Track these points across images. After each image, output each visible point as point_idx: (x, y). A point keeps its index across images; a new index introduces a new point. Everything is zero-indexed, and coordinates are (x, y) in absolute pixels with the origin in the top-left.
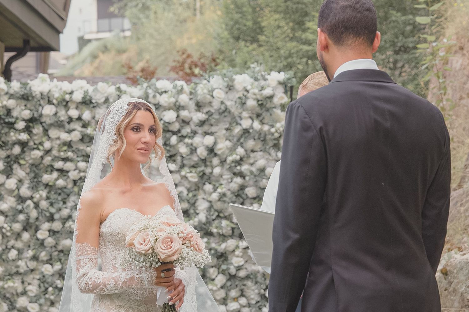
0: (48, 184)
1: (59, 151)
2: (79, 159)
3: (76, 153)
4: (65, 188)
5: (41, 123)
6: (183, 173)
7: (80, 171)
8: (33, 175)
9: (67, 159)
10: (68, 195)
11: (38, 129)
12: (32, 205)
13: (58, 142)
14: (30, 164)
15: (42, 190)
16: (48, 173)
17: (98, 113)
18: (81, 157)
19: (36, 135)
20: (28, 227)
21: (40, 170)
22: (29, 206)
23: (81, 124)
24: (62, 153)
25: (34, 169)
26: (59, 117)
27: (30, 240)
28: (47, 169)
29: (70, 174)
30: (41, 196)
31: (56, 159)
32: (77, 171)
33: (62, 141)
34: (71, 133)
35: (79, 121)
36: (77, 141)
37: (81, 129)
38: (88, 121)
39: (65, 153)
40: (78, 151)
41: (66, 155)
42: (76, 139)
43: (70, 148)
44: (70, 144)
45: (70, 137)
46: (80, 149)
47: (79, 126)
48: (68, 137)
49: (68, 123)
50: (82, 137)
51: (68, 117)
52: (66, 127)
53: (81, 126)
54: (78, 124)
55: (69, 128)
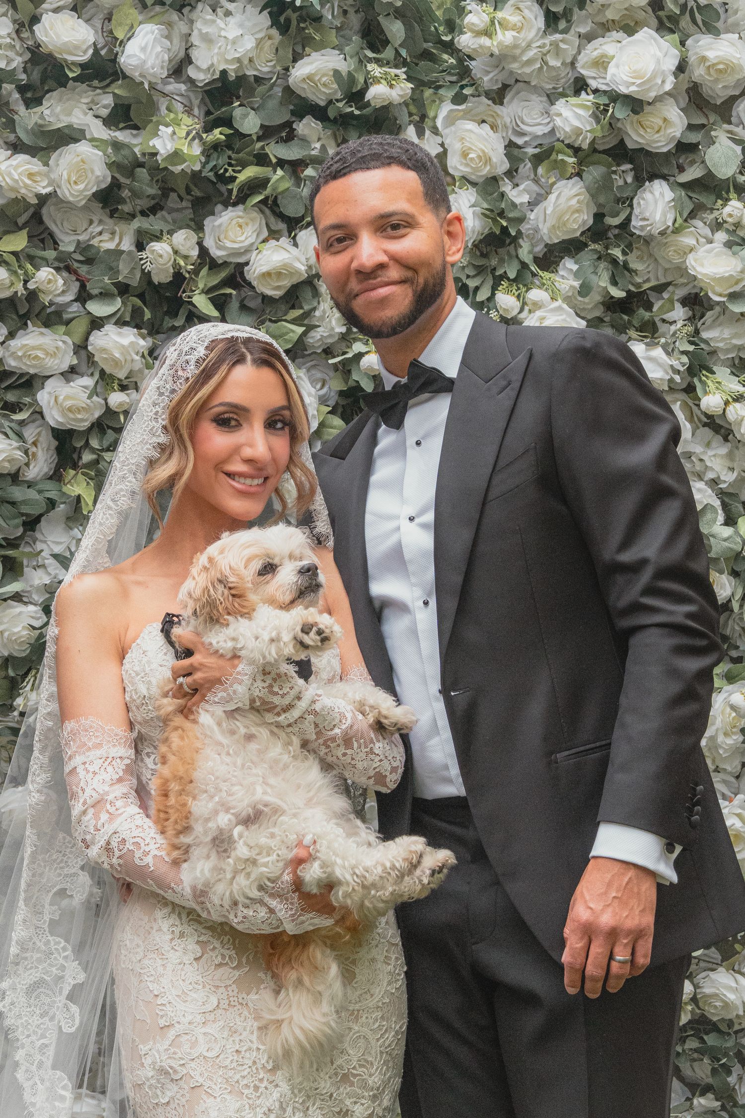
2: (98, 309)
3: (75, 273)
4: (15, 477)
6: (711, 401)
7: (106, 380)
9: (24, 309)
10: (32, 524)
17: (208, 40)
18: (105, 296)
23: (106, 104)
29: (43, 397)
32: (88, 381)
34: (54, 156)
35: (96, 83)
36: (83, 202)
37: (110, 132)
38: (150, 83)
39: (19, 271)
40: (89, 261)
41: (26, 282)
42: (81, 187)
43: (42, 241)
44: (37, 218)
45: (47, 175)
46: (98, 248)
47: (97, 117)
48: (31, 175)
49: (29, 95)
50: (113, 177)
51: (28, 56)
52: (16, 117)
53: (105, 112)
54: (92, 101)
55: (41, 126)
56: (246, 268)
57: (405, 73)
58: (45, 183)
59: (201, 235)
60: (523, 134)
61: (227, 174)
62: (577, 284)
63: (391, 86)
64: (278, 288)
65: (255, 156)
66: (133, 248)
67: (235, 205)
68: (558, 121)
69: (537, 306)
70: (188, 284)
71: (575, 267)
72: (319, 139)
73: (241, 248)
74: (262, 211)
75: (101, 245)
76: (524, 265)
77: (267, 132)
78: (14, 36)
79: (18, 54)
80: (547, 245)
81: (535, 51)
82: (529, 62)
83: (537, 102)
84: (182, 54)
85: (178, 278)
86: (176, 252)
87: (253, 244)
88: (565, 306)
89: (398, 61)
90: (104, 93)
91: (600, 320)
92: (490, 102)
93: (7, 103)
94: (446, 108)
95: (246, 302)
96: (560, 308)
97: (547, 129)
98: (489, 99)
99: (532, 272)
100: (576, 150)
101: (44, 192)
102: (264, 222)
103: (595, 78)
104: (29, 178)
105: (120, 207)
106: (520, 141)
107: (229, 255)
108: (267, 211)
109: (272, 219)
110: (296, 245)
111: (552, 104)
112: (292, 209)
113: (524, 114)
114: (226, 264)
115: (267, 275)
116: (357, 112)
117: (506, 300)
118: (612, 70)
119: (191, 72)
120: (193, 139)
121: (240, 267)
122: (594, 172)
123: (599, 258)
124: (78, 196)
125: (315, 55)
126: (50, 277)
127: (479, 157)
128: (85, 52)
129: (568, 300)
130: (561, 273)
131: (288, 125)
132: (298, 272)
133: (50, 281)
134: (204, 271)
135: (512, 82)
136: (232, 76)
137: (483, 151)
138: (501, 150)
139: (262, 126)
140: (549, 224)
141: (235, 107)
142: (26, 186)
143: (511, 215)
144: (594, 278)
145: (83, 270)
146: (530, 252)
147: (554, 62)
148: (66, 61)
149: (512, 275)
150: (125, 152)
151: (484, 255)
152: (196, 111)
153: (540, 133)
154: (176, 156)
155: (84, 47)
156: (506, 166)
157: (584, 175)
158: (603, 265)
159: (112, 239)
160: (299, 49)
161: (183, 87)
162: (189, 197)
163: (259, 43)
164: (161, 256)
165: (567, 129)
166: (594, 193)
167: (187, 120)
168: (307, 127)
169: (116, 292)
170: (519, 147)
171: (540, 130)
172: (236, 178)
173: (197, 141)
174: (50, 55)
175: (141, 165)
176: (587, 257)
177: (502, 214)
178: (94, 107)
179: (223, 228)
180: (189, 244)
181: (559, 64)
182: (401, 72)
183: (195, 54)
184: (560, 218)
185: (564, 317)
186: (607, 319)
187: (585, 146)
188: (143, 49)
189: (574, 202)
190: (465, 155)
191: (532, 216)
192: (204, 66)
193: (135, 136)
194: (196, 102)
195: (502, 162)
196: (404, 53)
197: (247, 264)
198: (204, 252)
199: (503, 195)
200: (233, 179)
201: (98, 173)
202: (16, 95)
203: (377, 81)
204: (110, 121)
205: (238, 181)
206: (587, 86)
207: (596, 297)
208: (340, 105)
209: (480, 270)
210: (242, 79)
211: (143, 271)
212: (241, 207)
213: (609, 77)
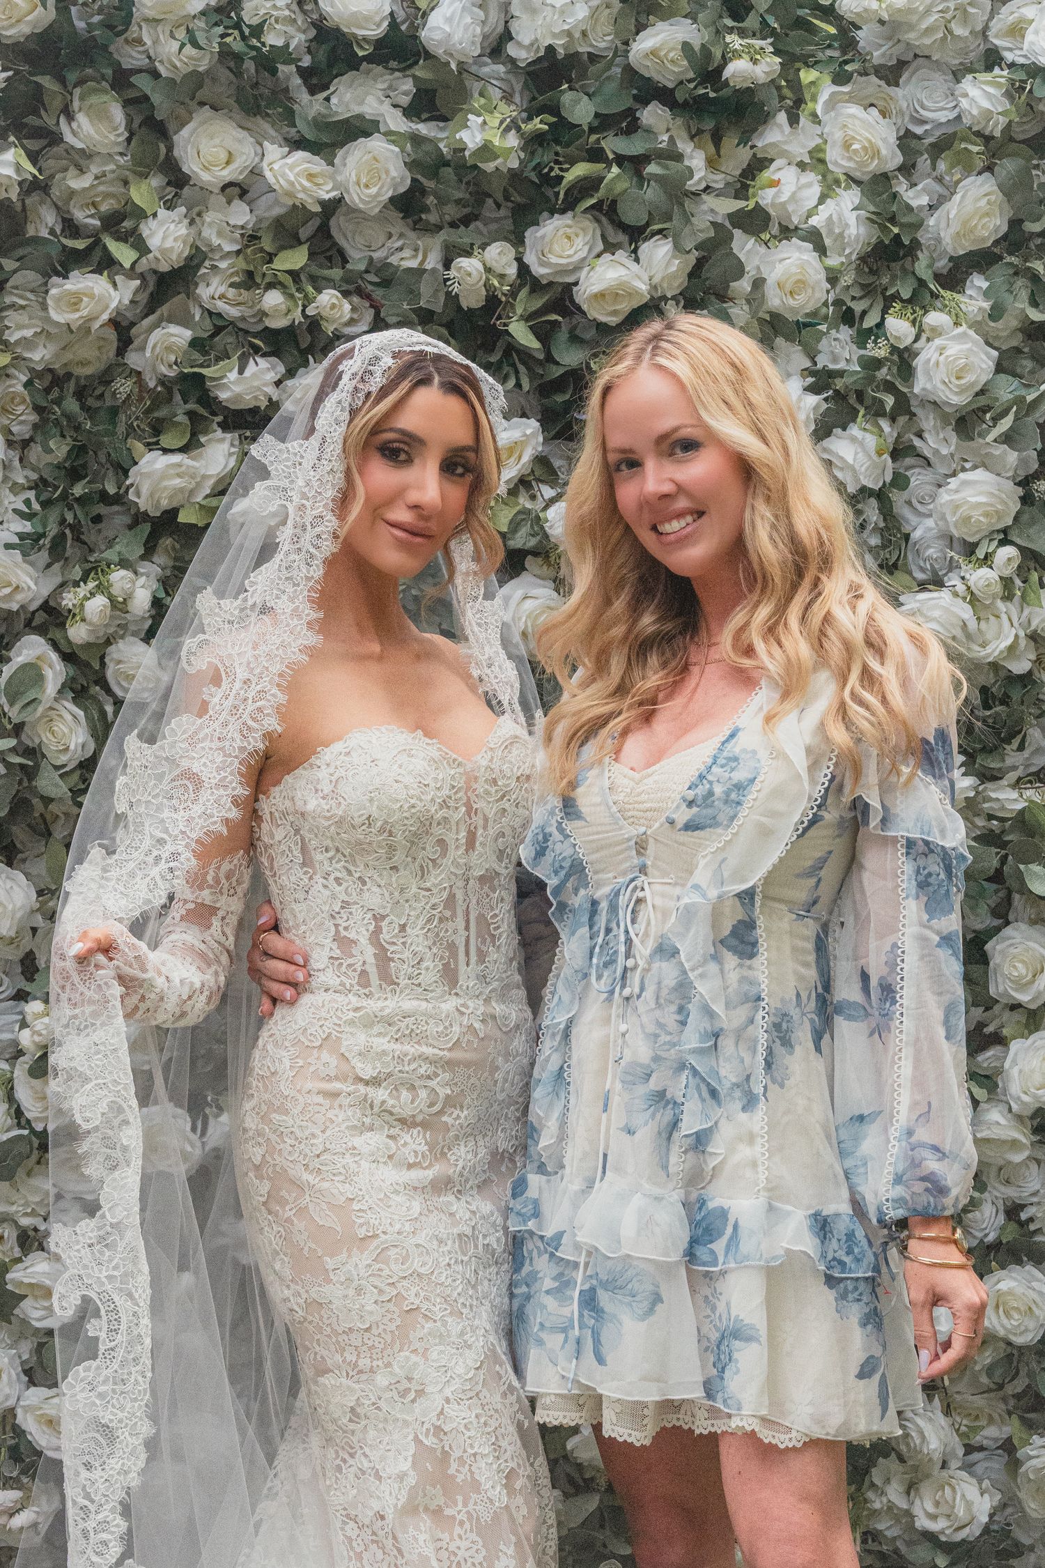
0: (172, 513)
1: (249, 281)
3: (368, 297)
5: (121, 80)
8: (60, 449)
9: (305, 341)
11: (100, 115)
12: (55, 673)
13: (241, 215)
14: (35, 375)
15: (124, 564)
16: (166, 440)
17: (531, 9)
19: (80, 159)
20: (19, 833)
21: (114, 412)
22: (32, 673)
23: (405, 90)
24: (273, 299)
25: (72, 405)
26: (257, 31)
27: (39, 921)
28: (161, 413)
30: (119, 606)
31: (226, 339)
33: (270, 210)
34: (340, 153)
35: (393, 64)
36: (377, 210)
37: (411, 124)
38: (460, 63)
39: (297, 295)
40: (386, 283)
41: (305, 307)
42: (374, 190)
43: (330, 259)
44: (324, 231)
45: (332, 177)
46: (398, 267)
47: (395, 106)
48: (310, 177)
49: (314, 81)
50: (414, 180)
51: (312, 33)
52: (296, 107)
53: (405, 100)
54: (390, 87)
55: (324, 116)
56: (575, 289)
57: (771, 44)
58: (330, 186)
59: (521, 249)
60: (924, 122)
61: (553, 174)
62: (986, 305)
63: (755, 62)
64: (615, 313)
65: (587, 151)
66: (440, 267)
67: (563, 212)
68: (964, 103)
69: (936, 332)
70: (504, 309)
71: (985, 285)
72: (668, 130)
73: (568, 264)
74: (598, 221)
75: (402, 263)
76: (922, 283)
77: (603, 123)
78: (295, 7)
79: (299, 30)
80: (951, 259)
81: (936, 16)
82: (929, 31)
83: (940, 81)
84: (500, 29)
85: (493, 302)
86: (488, 270)
87: (585, 259)
88: (971, 333)
89: (765, 30)
90: (405, 76)
91: (1018, 350)
92: (882, 83)
93: (287, 90)
94: (827, 90)
95: (578, 332)
96: (965, 334)
97: (952, 116)
98: (880, 78)
99: (932, 293)
100: (988, 139)
101: (327, 197)
102: (598, 233)
103: (1010, 50)
104: (309, 180)
105: (423, 216)
106: (919, 130)
107: (557, 273)
108: (604, 220)
109: (610, 230)
110: (637, 260)
111: (958, 82)
112: (633, 215)
113: (922, 96)
114: (551, 284)
115: (600, 296)
116: (712, 95)
117: (899, 327)
118: (1030, 37)
119: (511, 49)
120: (507, 129)
121: (568, 288)
122: (1008, 166)
123: (1016, 274)
124: (369, 202)
125: (661, 25)
126: (334, 301)
127: (865, 148)
128: (379, 26)
129: (977, 326)
130: (968, 292)
131: (630, 114)
132: (638, 293)
133: (333, 306)
134: (523, 293)
135: (909, 57)
136: (561, 52)
137: (870, 141)
138: (892, 139)
139: (597, 115)
140: (952, 230)
141: (563, 92)
142: (304, 190)
143: (904, 220)
144: (1009, 298)
145: (378, 294)
146: (930, 266)
147: (959, 31)
148: (355, 36)
149: (906, 294)
150: (427, 147)
151: (873, 272)
152: (517, 99)
153: (944, 120)
154: (486, 150)
155: (377, 19)
156: (899, 159)
157: (996, 169)
158: (1020, 282)
159: (415, 257)
160: (643, 19)
161: (501, 69)
162: (510, 205)
163: (595, 12)
164: (470, 275)
165: (975, 112)
166: (1008, 191)
167: (503, 106)
168: (653, 115)
169: (416, 320)
170: (919, 138)
171: (943, 117)
172: (563, 177)
173: (513, 132)
174: (338, 30)
175: (447, 164)
176: (999, 272)
177: (892, 220)
178: (391, 94)
179: (547, 239)
180: (504, 260)
181: (967, 34)
182: (766, 44)
183: (514, 27)
184: (965, 223)
185: (969, 346)
186: (1026, 350)
187: (997, 134)
188: (449, 20)
189: (983, 202)
190: (847, 146)
191: (932, 222)
192: (527, 42)
193: (442, 129)
194: (518, 87)
195: (894, 155)
196: (771, 20)
197: (576, 284)
198: (523, 269)
199: (895, 196)
200: (560, 179)
201: (394, 173)
202: (297, 81)
203: (737, 55)
204: (411, 112)
205: (565, 182)
206: (1002, 59)
207: (1010, 322)
208: (692, 86)
209: (868, 291)
210: (573, 57)
211: (448, 294)
212: (570, 214)
213: (1026, 46)
